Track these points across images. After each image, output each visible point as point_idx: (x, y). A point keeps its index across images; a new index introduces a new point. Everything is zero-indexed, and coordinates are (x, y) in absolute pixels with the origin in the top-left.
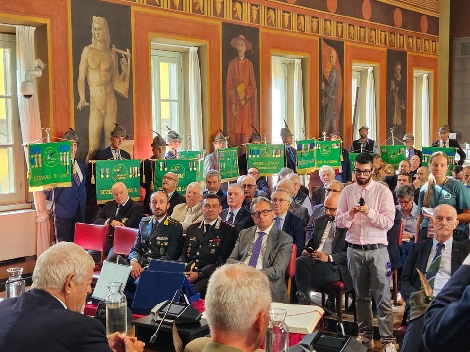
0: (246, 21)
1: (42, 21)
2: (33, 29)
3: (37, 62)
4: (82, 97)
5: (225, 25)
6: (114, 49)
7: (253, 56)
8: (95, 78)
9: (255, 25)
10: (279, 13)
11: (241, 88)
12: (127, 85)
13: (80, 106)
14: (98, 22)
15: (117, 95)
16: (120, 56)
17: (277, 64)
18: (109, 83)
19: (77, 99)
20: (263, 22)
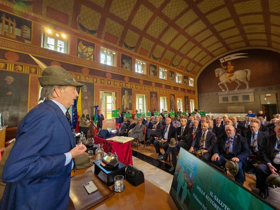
0: (155, 91)
1: (116, 91)
2: (115, 93)
3: (115, 98)
4: (123, 103)
5: (150, 92)
6: (129, 96)
7: (156, 97)
8: (125, 100)
9: (157, 92)
10: (161, 90)
11: (154, 102)
12: (131, 101)
13: (122, 105)
14: (126, 92)
15: (129, 103)
16: (130, 97)
17: (161, 98)
18: (128, 101)
19: (122, 103)
20: (158, 91)
